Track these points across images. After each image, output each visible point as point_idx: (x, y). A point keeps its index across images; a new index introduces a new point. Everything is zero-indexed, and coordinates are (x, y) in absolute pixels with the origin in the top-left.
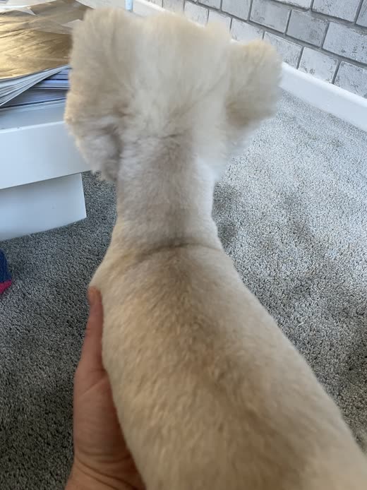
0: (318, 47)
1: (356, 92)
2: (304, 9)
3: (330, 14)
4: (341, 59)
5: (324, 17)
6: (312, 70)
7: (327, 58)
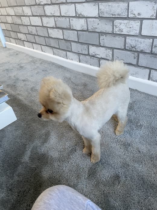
0: (71, 51)
1: (87, 64)
2: (61, 39)
3: (70, 40)
4: (79, 54)
5: (69, 41)
6: (72, 59)
7: (75, 54)
